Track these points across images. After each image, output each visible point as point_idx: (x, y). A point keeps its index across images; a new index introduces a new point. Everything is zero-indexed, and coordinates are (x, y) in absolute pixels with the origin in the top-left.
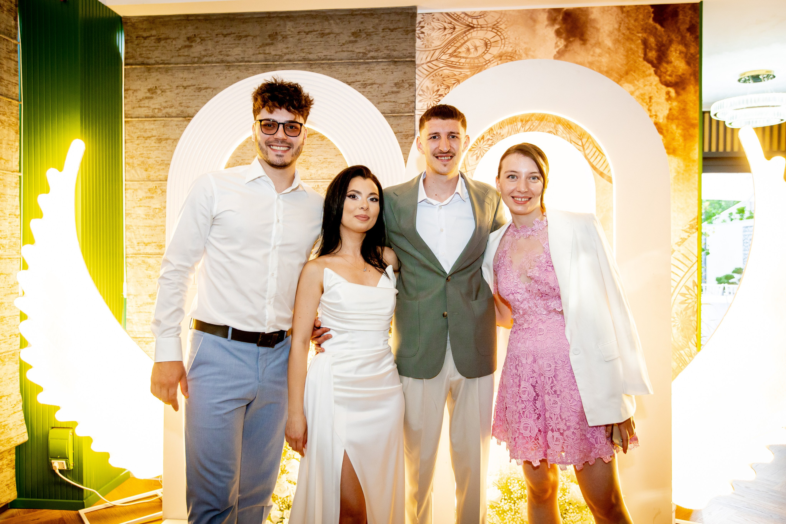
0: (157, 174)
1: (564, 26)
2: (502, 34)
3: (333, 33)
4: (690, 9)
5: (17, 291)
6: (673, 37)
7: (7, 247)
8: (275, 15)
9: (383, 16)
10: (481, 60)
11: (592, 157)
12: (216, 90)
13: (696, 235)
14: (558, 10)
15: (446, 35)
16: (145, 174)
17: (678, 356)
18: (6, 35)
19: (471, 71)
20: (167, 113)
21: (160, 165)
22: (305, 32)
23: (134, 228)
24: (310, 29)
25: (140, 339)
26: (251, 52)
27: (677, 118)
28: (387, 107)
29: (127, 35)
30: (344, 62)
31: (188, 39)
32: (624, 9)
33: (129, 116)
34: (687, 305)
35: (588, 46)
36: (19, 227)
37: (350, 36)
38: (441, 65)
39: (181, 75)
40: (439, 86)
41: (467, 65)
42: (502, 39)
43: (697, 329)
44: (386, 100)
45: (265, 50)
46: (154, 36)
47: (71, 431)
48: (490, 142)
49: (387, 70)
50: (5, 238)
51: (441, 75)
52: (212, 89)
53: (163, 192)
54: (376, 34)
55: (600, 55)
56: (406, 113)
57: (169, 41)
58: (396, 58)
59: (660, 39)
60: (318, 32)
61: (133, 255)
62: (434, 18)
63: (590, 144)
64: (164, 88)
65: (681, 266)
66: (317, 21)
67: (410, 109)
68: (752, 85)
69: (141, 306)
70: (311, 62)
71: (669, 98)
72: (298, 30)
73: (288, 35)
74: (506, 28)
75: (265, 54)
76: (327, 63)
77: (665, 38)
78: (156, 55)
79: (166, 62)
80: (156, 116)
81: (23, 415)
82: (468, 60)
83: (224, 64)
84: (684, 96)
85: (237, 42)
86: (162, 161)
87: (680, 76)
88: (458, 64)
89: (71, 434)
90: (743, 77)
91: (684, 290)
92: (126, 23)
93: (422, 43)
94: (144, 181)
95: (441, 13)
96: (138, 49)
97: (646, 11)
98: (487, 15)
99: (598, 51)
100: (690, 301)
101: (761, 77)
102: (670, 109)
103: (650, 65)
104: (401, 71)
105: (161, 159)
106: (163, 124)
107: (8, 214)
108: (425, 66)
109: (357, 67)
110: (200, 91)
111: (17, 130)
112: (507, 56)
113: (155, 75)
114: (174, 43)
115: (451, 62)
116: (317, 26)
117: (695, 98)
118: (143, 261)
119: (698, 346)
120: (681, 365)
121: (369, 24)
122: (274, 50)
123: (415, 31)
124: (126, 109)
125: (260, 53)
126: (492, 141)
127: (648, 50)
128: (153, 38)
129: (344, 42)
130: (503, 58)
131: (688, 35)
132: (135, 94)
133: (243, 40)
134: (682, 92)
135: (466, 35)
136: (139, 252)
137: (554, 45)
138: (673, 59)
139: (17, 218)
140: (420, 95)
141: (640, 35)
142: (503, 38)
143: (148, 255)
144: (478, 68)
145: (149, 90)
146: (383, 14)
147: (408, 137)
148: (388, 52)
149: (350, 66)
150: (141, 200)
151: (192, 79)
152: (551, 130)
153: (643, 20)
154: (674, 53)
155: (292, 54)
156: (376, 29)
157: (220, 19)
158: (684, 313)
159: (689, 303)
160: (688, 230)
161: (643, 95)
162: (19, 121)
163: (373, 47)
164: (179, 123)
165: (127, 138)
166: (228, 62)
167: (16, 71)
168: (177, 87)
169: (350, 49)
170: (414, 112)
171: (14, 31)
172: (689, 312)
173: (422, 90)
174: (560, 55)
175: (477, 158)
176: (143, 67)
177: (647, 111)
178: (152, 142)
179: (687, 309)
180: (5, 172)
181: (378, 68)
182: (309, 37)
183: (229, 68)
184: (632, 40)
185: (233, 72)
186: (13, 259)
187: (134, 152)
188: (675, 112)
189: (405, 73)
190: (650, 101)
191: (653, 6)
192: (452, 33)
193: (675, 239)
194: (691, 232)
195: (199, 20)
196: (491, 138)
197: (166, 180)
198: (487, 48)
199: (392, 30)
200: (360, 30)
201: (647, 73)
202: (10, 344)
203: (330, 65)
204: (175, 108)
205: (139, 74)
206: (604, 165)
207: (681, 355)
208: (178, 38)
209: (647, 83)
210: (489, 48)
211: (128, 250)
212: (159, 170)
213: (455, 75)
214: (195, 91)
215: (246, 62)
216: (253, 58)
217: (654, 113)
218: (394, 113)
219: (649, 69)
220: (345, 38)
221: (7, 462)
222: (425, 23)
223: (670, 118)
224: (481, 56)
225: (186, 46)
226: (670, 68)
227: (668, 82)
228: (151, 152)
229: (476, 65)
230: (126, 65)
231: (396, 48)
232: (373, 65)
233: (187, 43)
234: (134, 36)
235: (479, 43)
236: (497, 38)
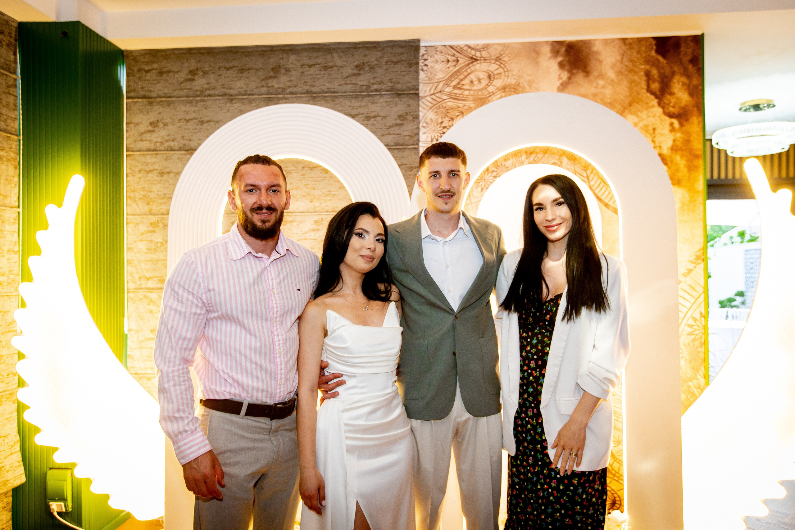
0: (159, 208)
1: (567, 58)
2: (505, 67)
3: (336, 66)
4: (692, 41)
5: (15, 329)
6: (676, 68)
7: (5, 284)
8: (278, 48)
9: (385, 49)
10: (485, 92)
11: (597, 188)
12: (218, 123)
13: (702, 266)
14: (561, 43)
15: (449, 67)
16: (147, 208)
17: (686, 388)
18: (6, 69)
19: (474, 103)
20: (169, 146)
21: (162, 198)
22: (308, 65)
23: (136, 262)
24: (313, 62)
25: (141, 375)
26: (253, 85)
27: (681, 149)
28: (391, 139)
29: (128, 69)
30: (348, 95)
31: (191, 72)
32: (627, 42)
33: (130, 150)
34: (694, 336)
35: (592, 78)
36: (18, 264)
37: (353, 69)
38: (445, 97)
39: (183, 108)
40: (443, 118)
41: (470, 97)
42: (505, 72)
43: (705, 360)
44: (391, 132)
45: (268, 83)
46: (156, 69)
47: (69, 471)
48: (494, 174)
49: (390, 103)
50: (3, 275)
51: (445, 107)
52: (214, 123)
53: (165, 226)
54: (379, 67)
55: (603, 87)
56: (410, 145)
57: (171, 74)
58: (400, 90)
59: (663, 71)
60: (321, 65)
61: (135, 290)
62: (437, 51)
63: (595, 175)
64: (166, 121)
65: (688, 297)
66: (320, 54)
67: (414, 141)
68: (753, 114)
69: (143, 341)
70: (314, 95)
71: (673, 130)
72: (301, 63)
73: (291, 68)
74: (509, 60)
75: (268, 87)
76: (330, 96)
77: (667, 70)
78: (158, 89)
79: (168, 95)
80: (158, 149)
81: (21, 456)
82: (472, 92)
83: (226, 97)
84: (687, 127)
85: (240, 75)
86: (164, 194)
87: (683, 108)
88: (461, 96)
89: (70, 475)
90: (744, 105)
91: (691, 322)
92: (127, 56)
93: (426, 75)
94: (145, 215)
95: (445, 46)
96: (140, 83)
97: (648, 43)
98: (490, 48)
99: (601, 82)
100: (697, 332)
101: (761, 106)
102: (674, 141)
103: (652, 97)
104: (405, 103)
106: (165, 158)
107: (6, 250)
108: (429, 99)
109: (360, 99)
110: (202, 125)
111: (16, 166)
112: (510, 88)
113: (157, 108)
114: (176, 76)
115: (454, 95)
116: (321, 59)
117: (698, 129)
118: (145, 296)
119: (706, 377)
120: (689, 397)
121: (373, 58)
122: (277, 83)
123: (417, 63)
124: (128, 142)
125: (263, 86)
126: (496, 173)
127: (651, 82)
128: (154, 71)
129: (347, 74)
130: (507, 90)
131: (690, 66)
132: (137, 127)
133: (245, 74)
134: (685, 123)
135: (470, 68)
136: (140, 287)
137: (557, 77)
138: (676, 91)
139: (16, 254)
140: (424, 127)
141: (643, 67)
142: (506, 69)
143: (150, 290)
144: (482, 101)
145: (151, 124)
146: (386, 47)
147: (412, 170)
148: (391, 85)
149: (354, 100)
150: (142, 234)
151: (194, 112)
152: (556, 161)
153: (646, 52)
154: (677, 85)
155: (295, 86)
156: (380, 62)
157: (222, 52)
158: (692, 344)
159: (697, 335)
160: (694, 261)
161: (646, 126)
162: (18, 157)
163: (376, 80)
164: (181, 157)
165: (128, 172)
166: (231, 95)
167: (16, 106)
168: (180, 120)
169: (354, 82)
170: (418, 144)
171: (13, 66)
172: (697, 343)
173: (427, 123)
174: (563, 87)
175: (482, 190)
176: (144, 100)
177: (651, 142)
178: (154, 176)
179: (694, 340)
180: (3, 208)
181: (382, 101)
182: (312, 71)
183: (231, 101)
184: (635, 72)
185: (236, 106)
186: (11, 297)
187: (136, 185)
188: (679, 143)
189: (409, 105)
190: (654, 133)
191: (655, 38)
192: (455, 65)
193: (682, 270)
194: (697, 262)
195: (202, 54)
196: (495, 170)
197: (168, 214)
198: (490, 80)
199: (395, 63)
200: (363, 63)
202: (8, 383)
203: (334, 98)
204: (177, 142)
205: (141, 108)
206: (609, 197)
207: (689, 387)
209: (650, 114)
210: (493, 81)
211: (129, 284)
212: (161, 204)
213: (459, 107)
214: (197, 125)
215: (249, 95)
216: (256, 91)
217: (658, 144)
218: (398, 146)
219: (652, 100)
220: (347, 71)
221: (3, 505)
222: (428, 56)
223: (674, 149)
224: (485, 88)
225: (188, 80)
226: (673, 100)
227: (671, 114)
228: (153, 186)
229: (480, 97)
230: (127, 98)
231: (400, 80)
232: (377, 98)
233: (189, 76)
234: (136, 69)
235: (483, 75)
236: (501, 70)
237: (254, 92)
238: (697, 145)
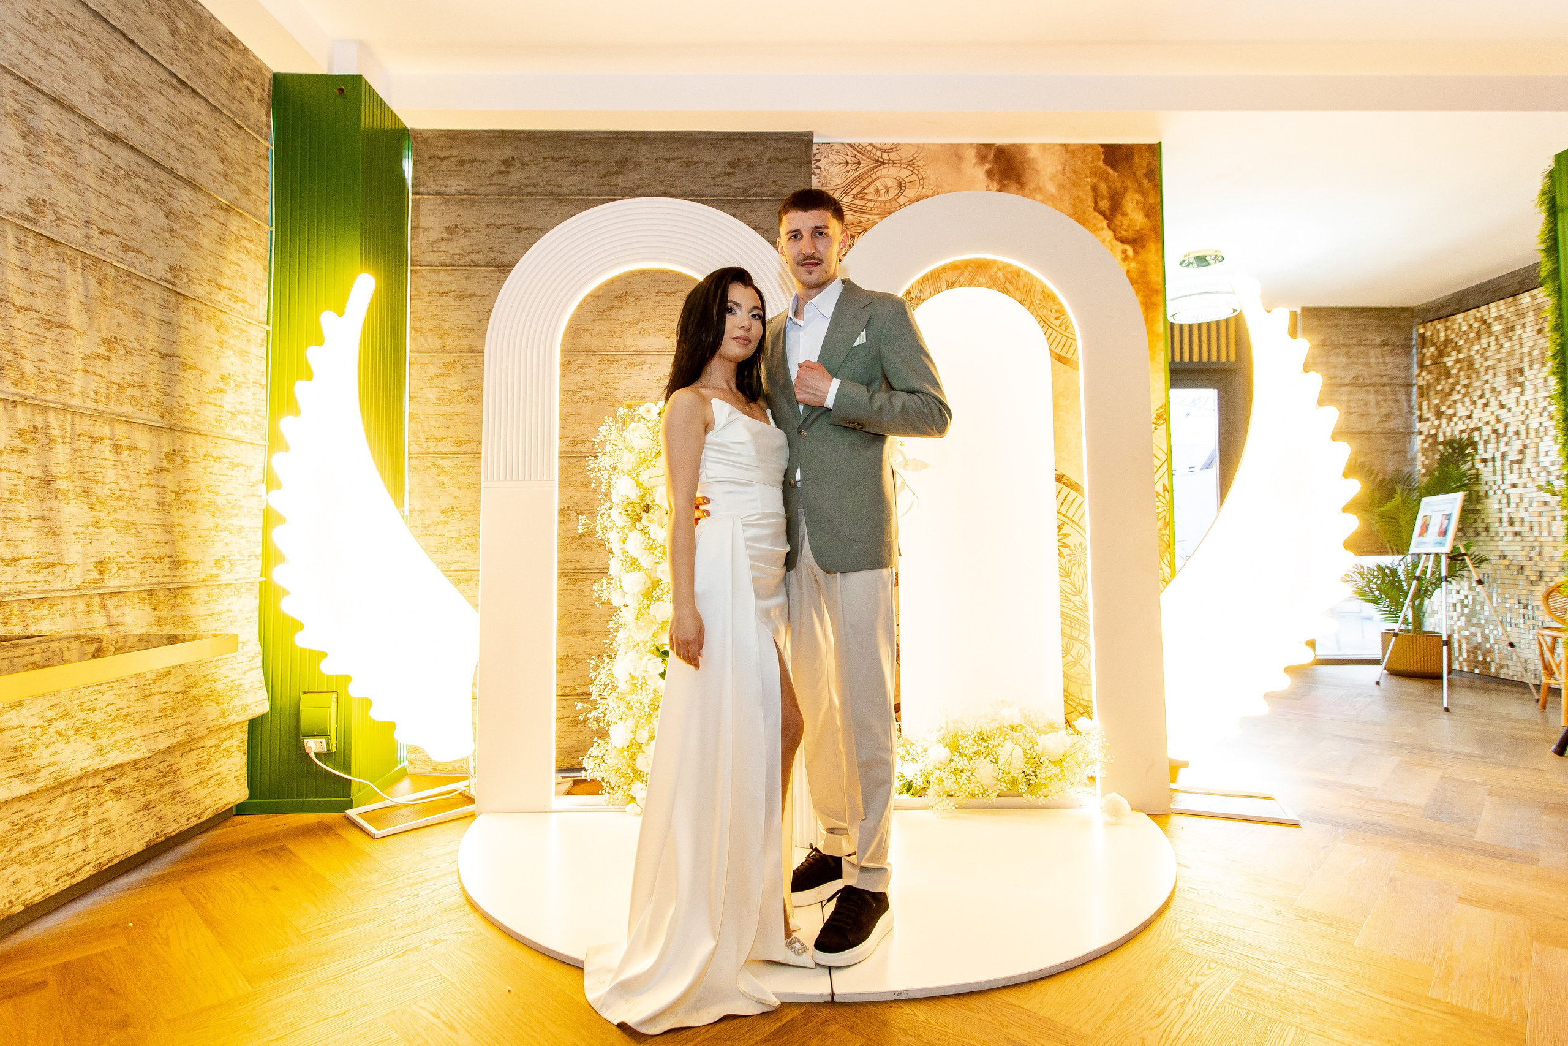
0: (456, 344)
1: (996, 166)
2: (920, 173)
3: (703, 162)
4: (1147, 150)
6: (1129, 183)
7: (249, 427)
8: (624, 136)
9: (768, 143)
10: (894, 204)
12: (543, 231)
13: (1164, 426)
14: (988, 146)
15: (848, 171)
16: (438, 343)
18: (256, 132)
19: (879, 217)
20: (472, 260)
21: (460, 331)
22: (665, 159)
23: (422, 417)
24: (672, 155)
26: (590, 182)
27: (1136, 283)
29: (416, 155)
30: (718, 199)
31: (504, 162)
32: (1069, 148)
33: (416, 263)
35: (1027, 191)
37: (725, 167)
39: (493, 211)
41: (876, 209)
42: (919, 179)
46: (455, 157)
47: (335, 695)
50: (247, 414)
52: (536, 230)
54: (760, 165)
55: (1040, 203)
57: (476, 164)
59: (1113, 186)
60: (682, 160)
61: (419, 455)
62: (833, 150)
64: (468, 226)
66: (682, 146)
69: (429, 526)
71: (1126, 258)
72: (655, 156)
73: (642, 162)
74: (924, 165)
75: (611, 185)
77: (1119, 185)
78: (457, 183)
79: (471, 192)
80: (457, 264)
81: (263, 674)
82: (877, 204)
83: (553, 197)
84: (1143, 255)
85: (572, 169)
86: (464, 325)
87: (1138, 232)
88: (864, 208)
89: (335, 700)
90: (1187, 258)
92: (415, 138)
94: (436, 352)
95: (843, 144)
96: (432, 174)
97: (1095, 151)
98: (900, 149)
99: (1038, 197)
100: (1161, 510)
101: (1207, 261)
102: (1128, 271)
103: (1101, 217)
105: (461, 323)
106: (466, 275)
107: (252, 380)
109: (734, 206)
110: (520, 233)
111: (265, 266)
113: (455, 209)
114: (484, 166)
115: (855, 206)
116: (681, 153)
117: (1156, 258)
118: (434, 464)
119: (1172, 566)
121: (751, 152)
122: (623, 181)
123: (810, 162)
124: (413, 254)
125: (603, 185)
127: (1098, 199)
128: (453, 159)
129: (718, 173)
131: (1146, 181)
132: (426, 233)
133: (580, 167)
134: (1141, 250)
135: (875, 173)
136: (428, 450)
137: (984, 188)
138: (1129, 211)
141: (1089, 180)
142: (921, 177)
143: (442, 455)
144: (888, 213)
145: (447, 229)
146: (768, 140)
148: (776, 188)
149: (726, 205)
150: (432, 378)
151: (508, 215)
153: (1092, 162)
154: (1130, 204)
155: (648, 186)
156: (760, 158)
157: (548, 137)
158: (1154, 525)
159: (1160, 513)
160: (1155, 421)
162: (268, 255)
163: (757, 180)
164: (493, 275)
165: (413, 293)
166: (560, 195)
167: (267, 185)
168: (487, 225)
169: (725, 183)
171: (265, 130)
172: (1160, 524)
176: (438, 199)
178: (449, 300)
179: (1157, 519)
180: (248, 320)
181: (763, 208)
182: (672, 166)
183: (560, 203)
185: (567, 209)
186: (256, 446)
187: (423, 312)
188: (1134, 275)
191: (1102, 146)
192: (856, 169)
194: (1158, 423)
195: (520, 139)
198: (901, 189)
199: (781, 161)
200: (739, 159)
201: (1099, 226)
202: (249, 568)
204: (483, 254)
205: (433, 208)
206: (1052, 339)
208: (489, 160)
209: (1099, 239)
210: (904, 190)
211: (411, 448)
212: (459, 338)
213: (861, 222)
214: (512, 233)
215: (584, 195)
216: (596, 190)
219: (1101, 221)
220: (717, 169)
221: (237, 743)
222: (823, 156)
224: (894, 199)
225: (500, 172)
226: (1125, 222)
227: (1124, 239)
230: (414, 194)
231: (787, 184)
232: (755, 205)
233: (502, 168)
234: (426, 156)
235: (890, 183)
236: (914, 177)
237: (592, 192)
238: (1154, 278)
